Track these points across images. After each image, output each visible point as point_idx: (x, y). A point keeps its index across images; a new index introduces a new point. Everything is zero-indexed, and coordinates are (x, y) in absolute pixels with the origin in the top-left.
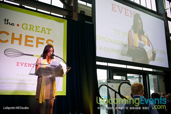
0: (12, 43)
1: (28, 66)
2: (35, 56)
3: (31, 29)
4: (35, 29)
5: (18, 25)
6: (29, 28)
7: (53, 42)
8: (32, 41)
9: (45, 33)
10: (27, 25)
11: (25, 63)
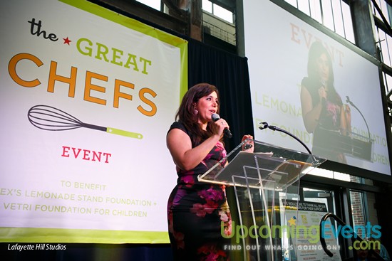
0: (51, 89)
1: (93, 160)
2: (110, 131)
3: (101, 56)
4: (110, 56)
5: (67, 41)
6: (95, 53)
7: (154, 95)
8: (103, 90)
9: (136, 69)
10: (91, 44)
11: (85, 151)
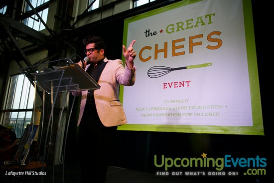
0: (156, 58)
1: (180, 86)
2: (189, 67)
3: (180, 28)
4: (185, 27)
5: (161, 31)
9: (203, 24)
10: (173, 26)
11: (175, 83)
